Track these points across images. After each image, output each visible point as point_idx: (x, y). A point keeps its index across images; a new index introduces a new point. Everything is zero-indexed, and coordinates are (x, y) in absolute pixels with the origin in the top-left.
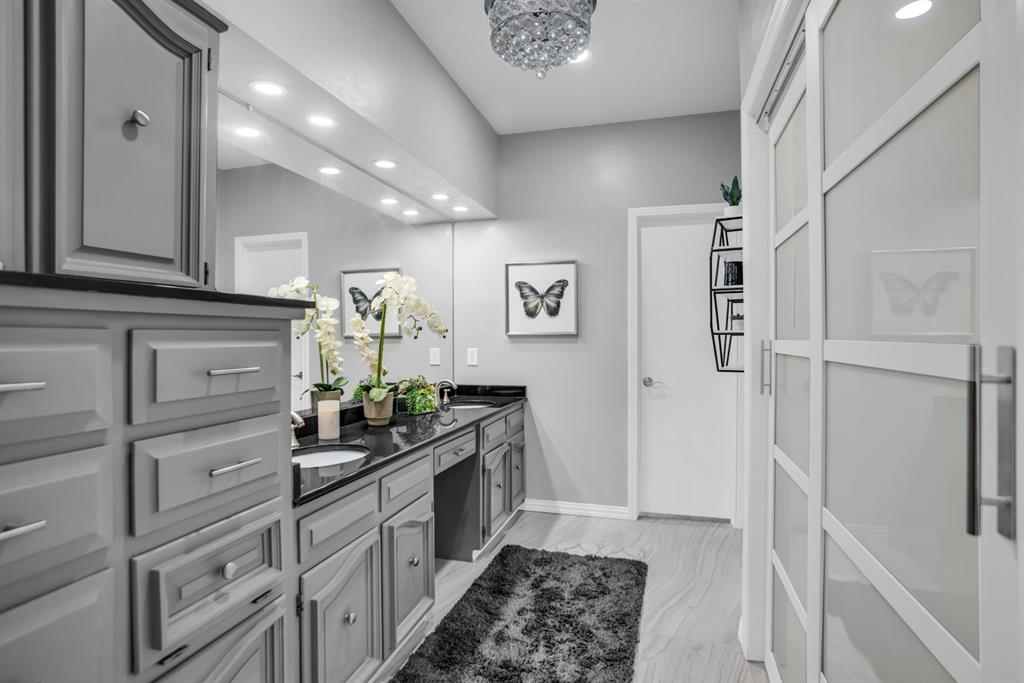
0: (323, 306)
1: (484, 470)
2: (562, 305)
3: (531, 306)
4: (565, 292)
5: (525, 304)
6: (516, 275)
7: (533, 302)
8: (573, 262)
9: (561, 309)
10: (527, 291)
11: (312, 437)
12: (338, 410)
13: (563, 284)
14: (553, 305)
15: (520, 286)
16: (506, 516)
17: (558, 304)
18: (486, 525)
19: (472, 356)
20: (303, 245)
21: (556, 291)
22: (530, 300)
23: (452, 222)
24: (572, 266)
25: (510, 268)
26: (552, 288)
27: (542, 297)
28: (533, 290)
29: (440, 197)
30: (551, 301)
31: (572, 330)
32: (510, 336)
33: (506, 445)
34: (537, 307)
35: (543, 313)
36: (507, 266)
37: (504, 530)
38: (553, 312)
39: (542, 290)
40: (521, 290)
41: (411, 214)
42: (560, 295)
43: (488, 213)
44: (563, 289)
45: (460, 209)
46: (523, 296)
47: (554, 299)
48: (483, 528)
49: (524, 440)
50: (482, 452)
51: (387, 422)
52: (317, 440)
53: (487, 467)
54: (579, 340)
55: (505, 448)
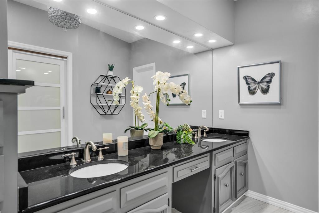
0: (136, 90)
1: (215, 177)
2: (270, 87)
3: (252, 88)
4: (272, 80)
5: (249, 88)
6: (244, 72)
7: (253, 86)
8: (278, 62)
9: (270, 89)
10: (250, 81)
11: (113, 154)
12: (127, 141)
13: (272, 75)
14: (265, 87)
15: (246, 78)
16: (231, 201)
17: (268, 86)
18: (216, 208)
19: (221, 114)
20: (154, 69)
21: (267, 79)
22: (251, 85)
23: (212, 50)
24: (278, 65)
25: (240, 69)
26: (265, 78)
27: (259, 83)
28: (253, 80)
29: (198, 35)
30: (264, 85)
31: (277, 101)
32: (241, 105)
33: (233, 162)
34: (255, 89)
35: (259, 92)
36: (239, 68)
37: (232, 207)
38: (265, 91)
39: (258, 80)
40: (246, 80)
41: (190, 48)
42: (270, 81)
43: (228, 42)
44: (271, 78)
45: (212, 42)
46: (247, 83)
47: (266, 84)
48: (214, 209)
49: (247, 159)
50: (214, 168)
51: (160, 148)
52: (116, 157)
53: (217, 176)
54: (282, 106)
55: (233, 164)
